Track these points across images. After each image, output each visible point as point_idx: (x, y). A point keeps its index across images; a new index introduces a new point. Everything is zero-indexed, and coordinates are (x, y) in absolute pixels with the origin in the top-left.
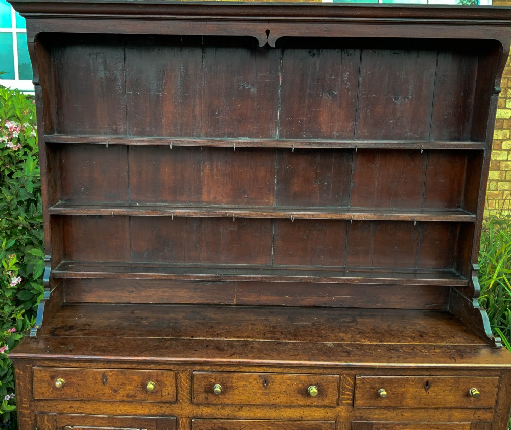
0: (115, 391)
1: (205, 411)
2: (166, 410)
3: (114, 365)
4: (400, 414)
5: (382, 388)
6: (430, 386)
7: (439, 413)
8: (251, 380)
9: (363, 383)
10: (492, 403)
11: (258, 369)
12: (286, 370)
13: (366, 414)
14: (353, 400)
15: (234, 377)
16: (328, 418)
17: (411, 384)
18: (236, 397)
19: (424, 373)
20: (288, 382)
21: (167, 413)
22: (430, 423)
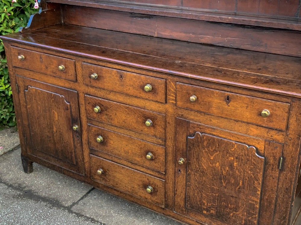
0: (47, 68)
1: (92, 90)
2: (72, 85)
3: (45, 51)
4: (209, 119)
5: (195, 95)
6: (231, 101)
7: (238, 125)
8: (113, 74)
9: (181, 88)
10: (283, 126)
11: (117, 67)
12: (133, 70)
13: (185, 113)
14: (176, 100)
15: (104, 70)
16: (161, 111)
17: (216, 96)
18: (106, 84)
19: (226, 89)
20: (134, 79)
21: (73, 88)
22: (232, 132)
